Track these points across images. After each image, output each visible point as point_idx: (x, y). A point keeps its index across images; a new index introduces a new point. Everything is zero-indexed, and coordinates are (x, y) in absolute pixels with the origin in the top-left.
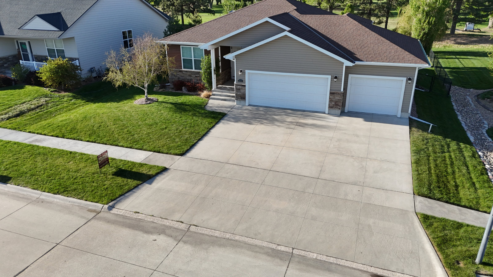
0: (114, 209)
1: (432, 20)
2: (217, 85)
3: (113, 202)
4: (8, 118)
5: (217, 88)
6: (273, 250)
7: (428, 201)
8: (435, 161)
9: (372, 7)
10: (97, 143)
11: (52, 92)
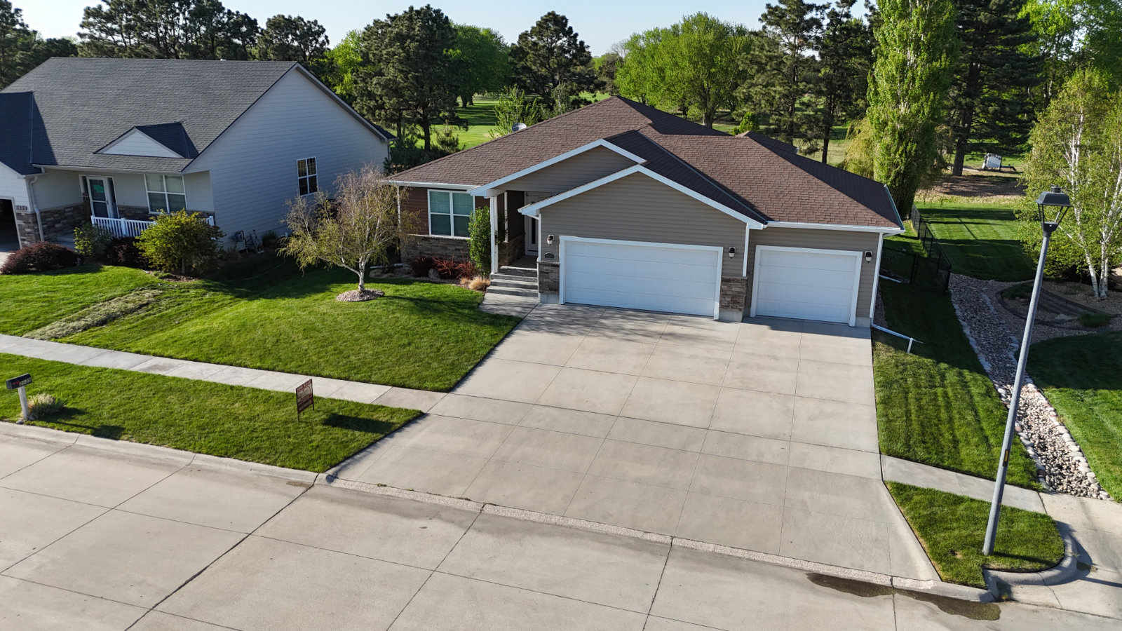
0: (336, 480)
1: (912, 148)
2: (499, 266)
3: (334, 469)
4: (86, 328)
5: (500, 271)
6: (637, 540)
7: (905, 464)
8: (918, 400)
9: (795, 120)
10: (279, 371)
11: (162, 278)
